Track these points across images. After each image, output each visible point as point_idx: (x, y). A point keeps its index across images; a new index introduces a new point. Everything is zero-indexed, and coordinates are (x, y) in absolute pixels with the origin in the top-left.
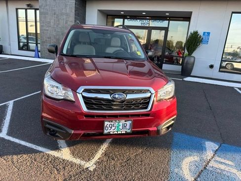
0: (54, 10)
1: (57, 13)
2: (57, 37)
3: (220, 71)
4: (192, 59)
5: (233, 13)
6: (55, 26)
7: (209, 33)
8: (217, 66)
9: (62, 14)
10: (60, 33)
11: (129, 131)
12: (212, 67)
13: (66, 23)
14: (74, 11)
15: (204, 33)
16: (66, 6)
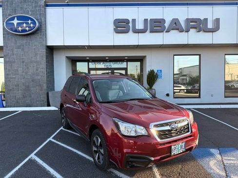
0: (23, 59)
1: (26, 61)
2: (27, 84)
3: (174, 98)
4: (154, 91)
5: (174, 55)
6: (24, 74)
7: (161, 71)
8: (171, 94)
9: (31, 62)
10: (31, 80)
11: (184, 150)
12: (168, 95)
13: (37, 70)
14: (45, 59)
15: (158, 71)
16: (36, 54)
